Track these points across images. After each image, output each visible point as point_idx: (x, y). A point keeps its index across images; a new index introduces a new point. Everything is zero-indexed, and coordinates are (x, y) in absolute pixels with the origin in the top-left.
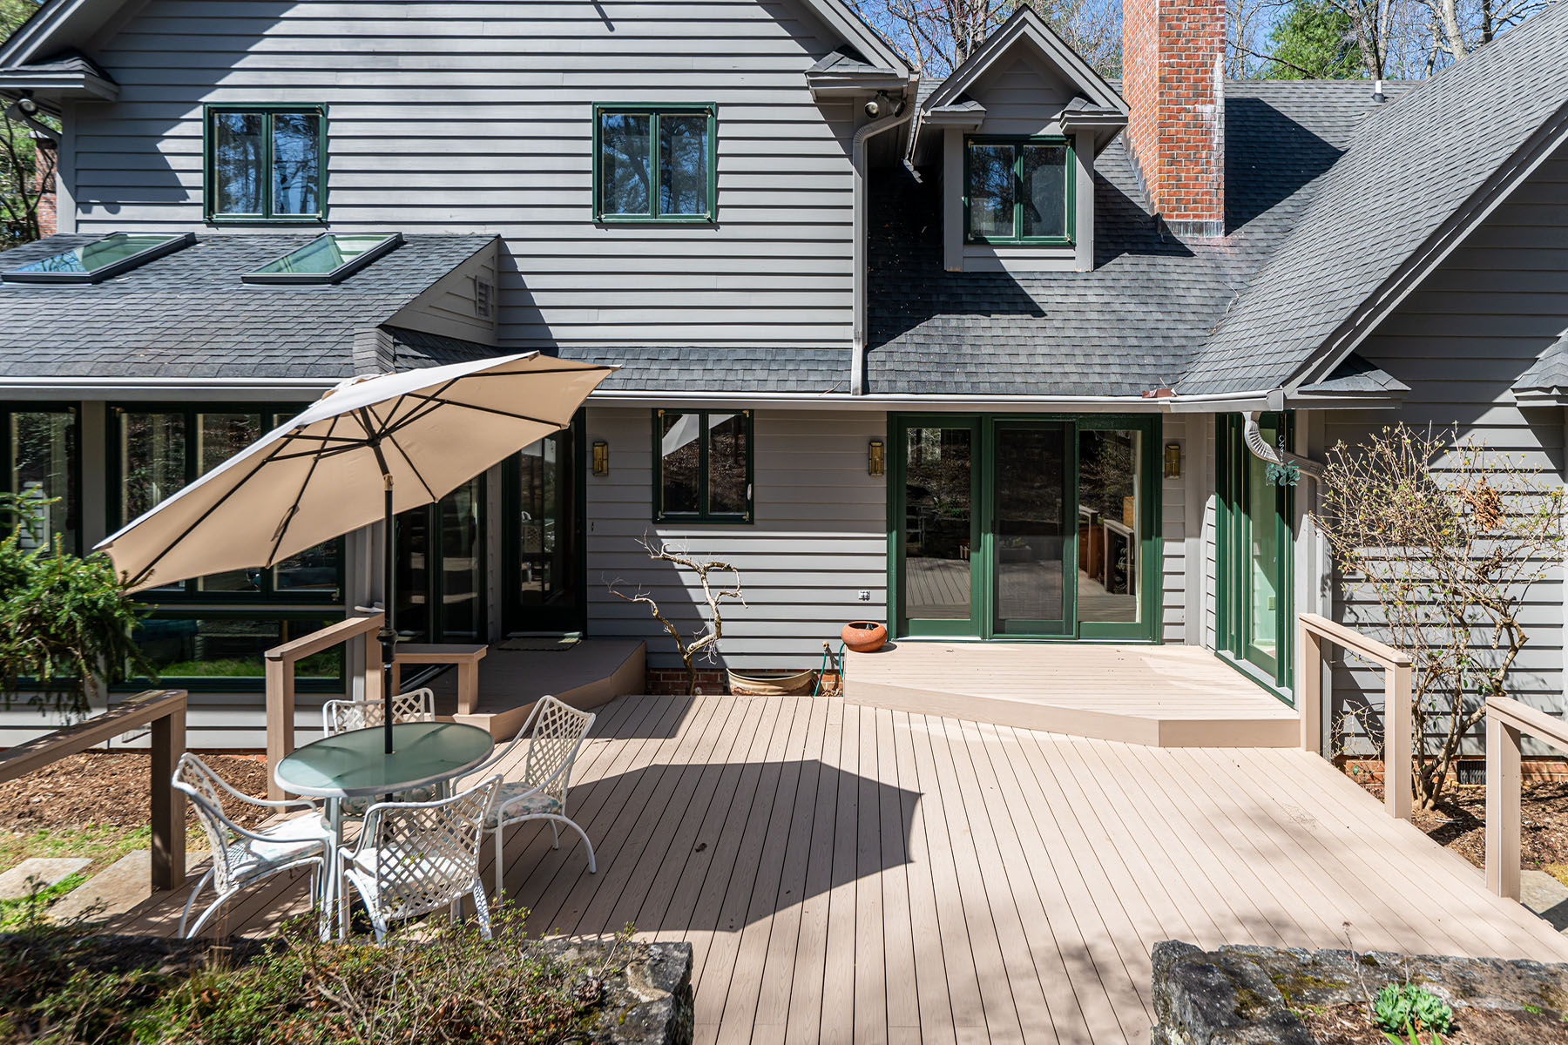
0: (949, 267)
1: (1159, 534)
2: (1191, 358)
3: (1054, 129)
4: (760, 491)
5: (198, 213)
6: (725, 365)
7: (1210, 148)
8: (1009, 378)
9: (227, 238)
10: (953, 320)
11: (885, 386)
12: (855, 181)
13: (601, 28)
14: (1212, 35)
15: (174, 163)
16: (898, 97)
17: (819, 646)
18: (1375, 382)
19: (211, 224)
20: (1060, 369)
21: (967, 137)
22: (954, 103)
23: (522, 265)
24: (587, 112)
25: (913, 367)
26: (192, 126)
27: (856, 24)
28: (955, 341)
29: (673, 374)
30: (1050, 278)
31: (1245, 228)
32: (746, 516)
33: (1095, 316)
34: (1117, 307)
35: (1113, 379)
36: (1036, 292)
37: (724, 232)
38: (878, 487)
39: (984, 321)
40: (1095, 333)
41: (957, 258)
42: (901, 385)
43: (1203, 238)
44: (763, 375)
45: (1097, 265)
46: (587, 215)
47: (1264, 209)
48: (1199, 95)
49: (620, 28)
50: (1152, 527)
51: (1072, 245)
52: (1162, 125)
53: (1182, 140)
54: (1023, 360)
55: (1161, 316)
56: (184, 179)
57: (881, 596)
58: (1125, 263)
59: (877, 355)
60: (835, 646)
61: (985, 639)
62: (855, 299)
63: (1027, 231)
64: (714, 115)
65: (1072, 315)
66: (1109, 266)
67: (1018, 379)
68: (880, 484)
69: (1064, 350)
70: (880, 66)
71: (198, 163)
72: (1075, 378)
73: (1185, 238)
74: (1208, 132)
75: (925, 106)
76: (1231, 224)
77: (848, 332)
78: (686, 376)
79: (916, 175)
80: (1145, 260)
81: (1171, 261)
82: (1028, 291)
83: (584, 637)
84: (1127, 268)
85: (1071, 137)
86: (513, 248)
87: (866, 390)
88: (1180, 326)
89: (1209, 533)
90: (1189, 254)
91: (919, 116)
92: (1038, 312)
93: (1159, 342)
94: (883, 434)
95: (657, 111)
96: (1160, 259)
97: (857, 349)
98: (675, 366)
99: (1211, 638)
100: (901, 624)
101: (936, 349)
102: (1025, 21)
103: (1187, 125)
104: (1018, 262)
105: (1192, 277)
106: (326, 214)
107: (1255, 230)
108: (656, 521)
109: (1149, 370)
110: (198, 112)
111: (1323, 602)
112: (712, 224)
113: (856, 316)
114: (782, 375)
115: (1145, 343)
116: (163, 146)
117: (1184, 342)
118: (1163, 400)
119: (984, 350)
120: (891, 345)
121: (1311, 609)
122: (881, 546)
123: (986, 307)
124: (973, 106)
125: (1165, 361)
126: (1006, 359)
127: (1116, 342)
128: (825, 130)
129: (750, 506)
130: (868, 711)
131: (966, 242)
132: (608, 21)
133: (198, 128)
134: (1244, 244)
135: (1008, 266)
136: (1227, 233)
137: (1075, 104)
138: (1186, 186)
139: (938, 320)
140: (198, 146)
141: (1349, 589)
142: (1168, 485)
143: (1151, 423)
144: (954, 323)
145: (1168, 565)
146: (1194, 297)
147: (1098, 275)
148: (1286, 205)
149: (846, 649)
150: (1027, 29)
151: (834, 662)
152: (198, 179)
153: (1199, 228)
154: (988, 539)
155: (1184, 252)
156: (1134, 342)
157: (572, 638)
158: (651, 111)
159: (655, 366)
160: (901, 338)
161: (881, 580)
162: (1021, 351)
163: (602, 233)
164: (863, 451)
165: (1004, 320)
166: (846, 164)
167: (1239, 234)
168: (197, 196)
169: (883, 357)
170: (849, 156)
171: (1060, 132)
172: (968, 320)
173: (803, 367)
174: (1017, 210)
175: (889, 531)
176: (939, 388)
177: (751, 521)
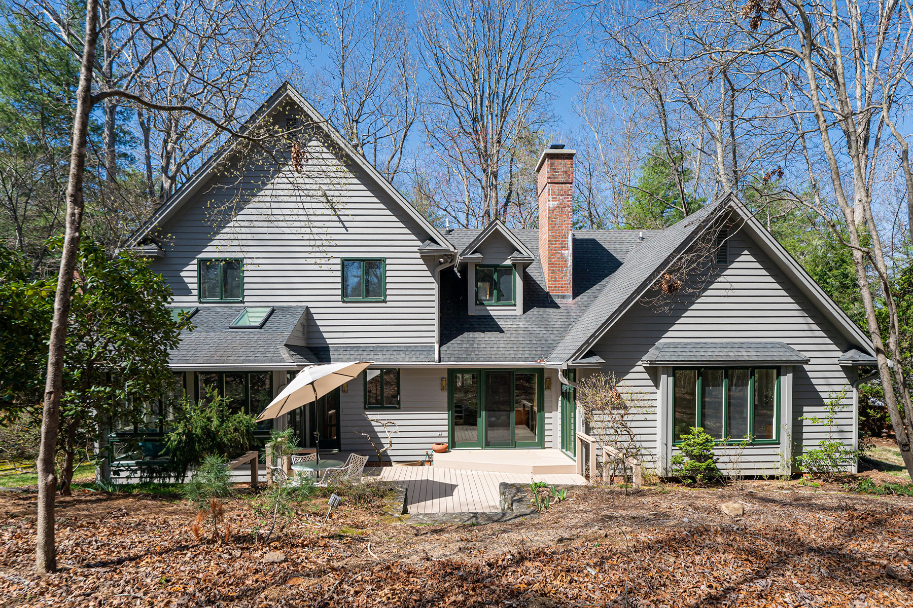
0: (470, 314)
1: (543, 410)
2: (553, 348)
3: (508, 262)
4: (402, 397)
5: (196, 299)
6: (390, 352)
7: (567, 267)
8: (490, 356)
9: (209, 308)
10: (471, 334)
11: (446, 359)
12: (435, 286)
13: (344, 231)
14: (568, 224)
15: (186, 280)
16: (450, 256)
17: (424, 452)
18: (595, 359)
19: (200, 302)
20: (508, 353)
21: (476, 265)
22: (471, 254)
23: (316, 316)
24: (339, 261)
25: (457, 352)
26: (193, 266)
27: (436, 232)
28: (471, 342)
29: (372, 356)
30: (506, 317)
31: (581, 296)
32: (398, 406)
33: (522, 332)
34: (530, 329)
35: (526, 356)
36: (501, 323)
37: (388, 304)
38: (445, 395)
39: (482, 335)
40: (521, 339)
41: (473, 310)
42: (452, 359)
43: (564, 301)
44: (403, 356)
45: (524, 312)
46: (339, 298)
47: (588, 288)
48: (562, 247)
49: (350, 231)
50: (541, 408)
51: (515, 305)
52: (549, 258)
53: (556, 264)
54: (495, 349)
55: (545, 332)
56: (190, 286)
57: (446, 434)
58: (535, 311)
59: (444, 348)
60: (430, 452)
61: (482, 448)
62: (436, 328)
63: (499, 300)
64: (385, 262)
65: (514, 332)
66: (529, 313)
67: (493, 356)
68: (446, 394)
69: (510, 346)
70: (444, 247)
71: (196, 280)
72: (513, 356)
73: (557, 301)
74: (566, 261)
75: (461, 255)
76: (575, 296)
77: (433, 340)
78: (376, 357)
79: (459, 274)
80: (542, 310)
81: (551, 310)
82: (499, 323)
83: (340, 451)
84: (535, 313)
85: (514, 265)
86: (312, 311)
87: (440, 361)
88: (552, 336)
89: (560, 409)
90: (559, 307)
91: (459, 259)
92: (502, 331)
93: (543, 342)
94: (446, 376)
95: (364, 260)
96: (548, 310)
97: (437, 346)
98: (372, 353)
99: (560, 446)
100: (453, 444)
101: (465, 345)
102: (497, 224)
103: (558, 258)
104: (495, 311)
105: (558, 317)
106: (243, 299)
107: (583, 298)
108: (365, 408)
109: (539, 352)
110: (195, 261)
111: (583, 429)
112: (385, 302)
113: (436, 334)
114: (410, 356)
115: (538, 342)
116: (182, 274)
117: (552, 342)
118: (542, 363)
119: (482, 346)
120: (449, 344)
121: (580, 431)
122: (446, 416)
123: (483, 329)
124: (478, 255)
125: (545, 349)
126: (489, 349)
127: (528, 342)
128: (425, 267)
129: (399, 403)
130: (442, 470)
131: (476, 304)
132: (346, 228)
133: (195, 267)
134: (580, 303)
135: (492, 313)
136: (573, 299)
137: (515, 254)
138: (558, 281)
139: (466, 334)
140: (195, 274)
141: (592, 425)
142: (546, 393)
143: (541, 371)
144: (471, 336)
145: (547, 421)
146: (558, 324)
147: (524, 316)
148: (597, 287)
149: (434, 453)
150: (497, 226)
151: (429, 458)
152: (196, 286)
153: (563, 297)
154: (484, 413)
155: (556, 306)
156: (534, 342)
157: (335, 451)
158: (362, 260)
159: (365, 353)
160: (452, 342)
161: (446, 428)
162: (495, 346)
163: (345, 305)
164: (439, 382)
165: (489, 334)
166: (432, 280)
167: (578, 299)
168: (195, 292)
169: (446, 349)
170: (433, 276)
171: (510, 263)
172: (477, 334)
173: (418, 353)
174: (495, 292)
175: (449, 411)
176: (466, 360)
177: (399, 408)
